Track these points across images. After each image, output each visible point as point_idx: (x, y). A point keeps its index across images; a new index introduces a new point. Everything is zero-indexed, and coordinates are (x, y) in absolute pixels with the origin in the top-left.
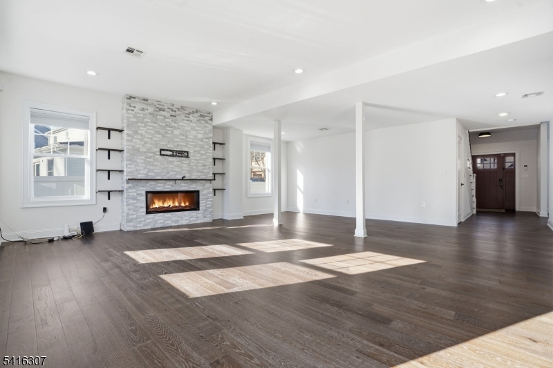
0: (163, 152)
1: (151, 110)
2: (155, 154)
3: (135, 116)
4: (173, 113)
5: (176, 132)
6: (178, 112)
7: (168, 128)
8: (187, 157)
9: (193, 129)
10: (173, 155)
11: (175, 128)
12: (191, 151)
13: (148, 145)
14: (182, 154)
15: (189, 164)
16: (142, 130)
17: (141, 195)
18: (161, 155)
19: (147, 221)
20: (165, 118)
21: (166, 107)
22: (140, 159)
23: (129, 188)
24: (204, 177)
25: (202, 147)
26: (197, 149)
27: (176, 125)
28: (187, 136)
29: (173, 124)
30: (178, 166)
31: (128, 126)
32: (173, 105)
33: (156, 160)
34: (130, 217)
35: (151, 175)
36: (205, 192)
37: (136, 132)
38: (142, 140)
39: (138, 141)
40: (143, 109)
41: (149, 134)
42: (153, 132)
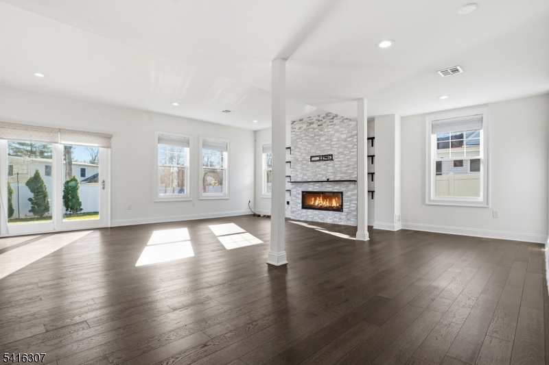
0: (313, 159)
1: (304, 126)
2: (308, 161)
3: (295, 135)
4: (320, 123)
5: (322, 139)
6: (324, 120)
7: (316, 138)
8: (332, 160)
9: (337, 131)
10: (319, 160)
11: (321, 135)
12: (335, 153)
13: (303, 155)
14: (327, 158)
15: (333, 167)
16: (300, 144)
17: (298, 193)
18: (311, 161)
19: (303, 214)
20: (314, 129)
21: (314, 120)
22: (298, 167)
23: (293, 188)
24: (348, 178)
25: (346, 147)
26: (341, 150)
27: (322, 132)
28: (331, 140)
29: (321, 133)
30: (325, 169)
32: (319, 116)
33: (308, 166)
34: (293, 209)
35: (306, 179)
36: (349, 193)
37: (296, 147)
38: (299, 152)
39: (297, 153)
40: (300, 128)
41: (303, 146)
42: (306, 143)
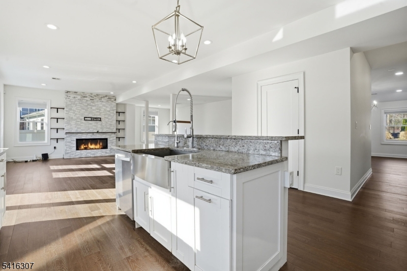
0: (86, 119)
1: (79, 97)
2: (81, 120)
3: (70, 101)
4: (92, 98)
5: (94, 108)
6: (95, 98)
7: (89, 106)
8: (100, 120)
9: (104, 106)
10: (92, 120)
11: (93, 106)
12: (102, 117)
13: (77, 115)
14: (97, 119)
15: (101, 125)
16: (74, 108)
17: (73, 140)
18: (85, 120)
19: (77, 154)
20: (87, 101)
21: (87, 95)
22: (73, 123)
23: (67, 137)
24: (111, 131)
25: (109, 115)
26: (106, 116)
27: (93, 104)
28: (100, 110)
29: (92, 104)
30: (95, 126)
31: (66, 106)
32: (92, 94)
33: (82, 123)
34: (67, 151)
35: (79, 131)
36: (111, 139)
37: (71, 109)
38: (74, 113)
39: (72, 114)
40: (74, 98)
41: (78, 110)
42: (80, 108)
